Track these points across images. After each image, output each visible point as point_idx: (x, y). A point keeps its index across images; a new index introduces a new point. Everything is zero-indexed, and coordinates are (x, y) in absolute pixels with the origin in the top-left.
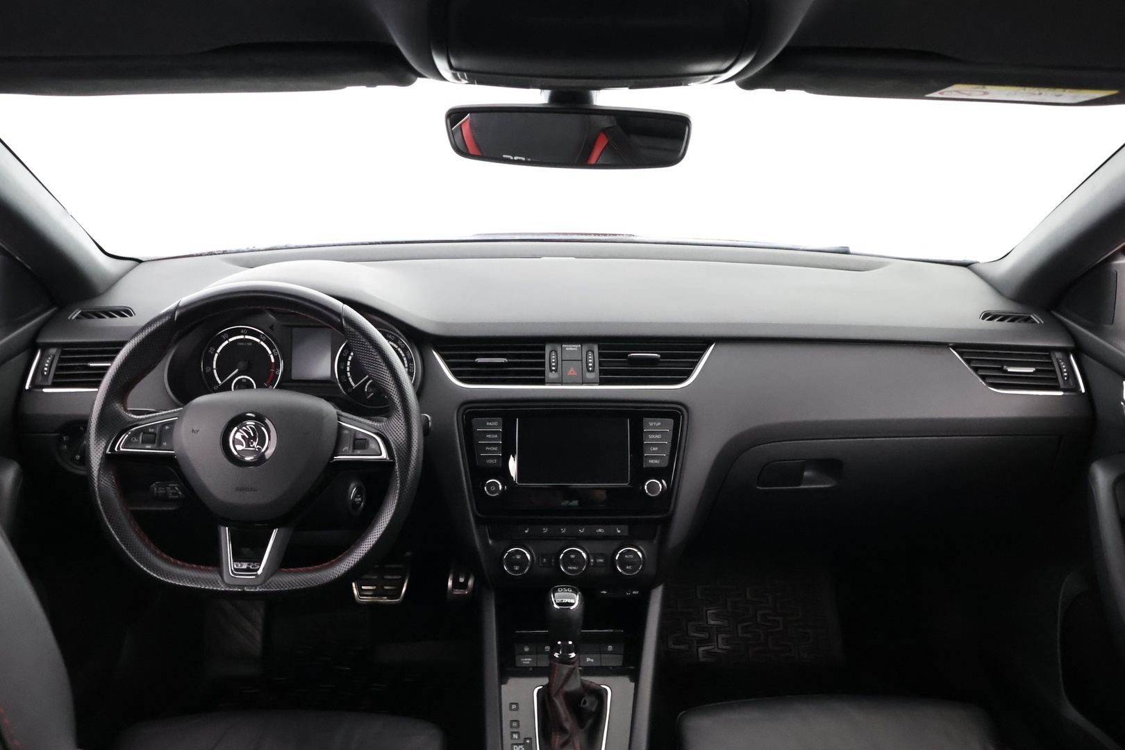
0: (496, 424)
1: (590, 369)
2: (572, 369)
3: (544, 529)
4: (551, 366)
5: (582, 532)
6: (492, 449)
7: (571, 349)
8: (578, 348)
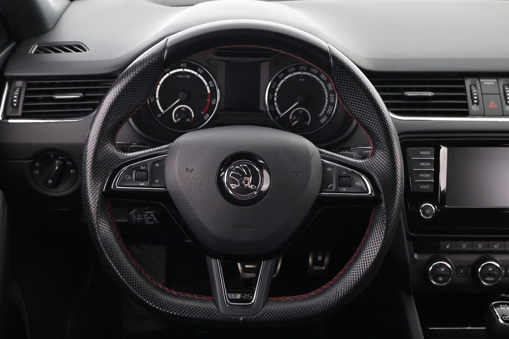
1: (508, 102)
3: (463, 245)
4: (473, 99)
5: (497, 247)
6: (425, 175)
7: (488, 83)
8: (495, 82)
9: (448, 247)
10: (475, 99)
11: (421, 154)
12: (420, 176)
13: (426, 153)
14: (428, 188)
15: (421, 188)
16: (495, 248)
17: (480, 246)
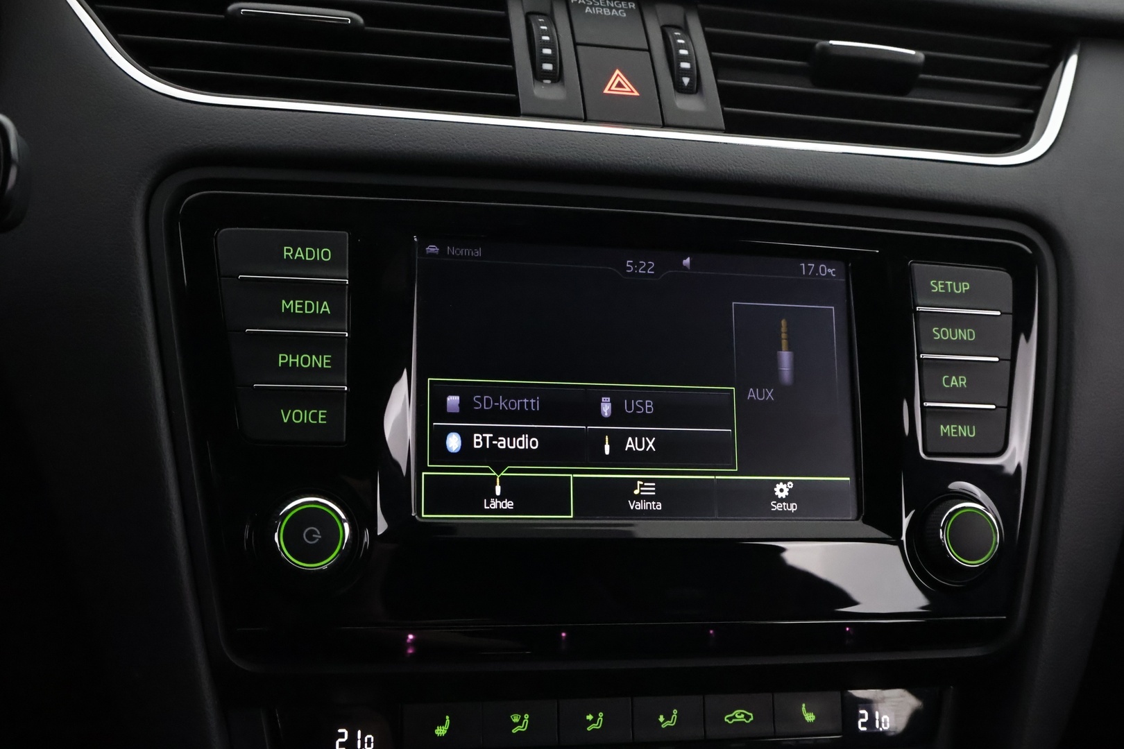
0: (323, 254)
1: (686, 80)
2: (618, 76)
3: (516, 719)
4: (535, 59)
5: (669, 723)
6: (305, 361)
7: (601, 12)
8: (627, 11)
9: (441, 731)
10: (547, 59)
11: (287, 256)
12: (280, 361)
13: (310, 255)
14: (320, 422)
15: (285, 421)
16: (663, 726)
17: (594, 721)
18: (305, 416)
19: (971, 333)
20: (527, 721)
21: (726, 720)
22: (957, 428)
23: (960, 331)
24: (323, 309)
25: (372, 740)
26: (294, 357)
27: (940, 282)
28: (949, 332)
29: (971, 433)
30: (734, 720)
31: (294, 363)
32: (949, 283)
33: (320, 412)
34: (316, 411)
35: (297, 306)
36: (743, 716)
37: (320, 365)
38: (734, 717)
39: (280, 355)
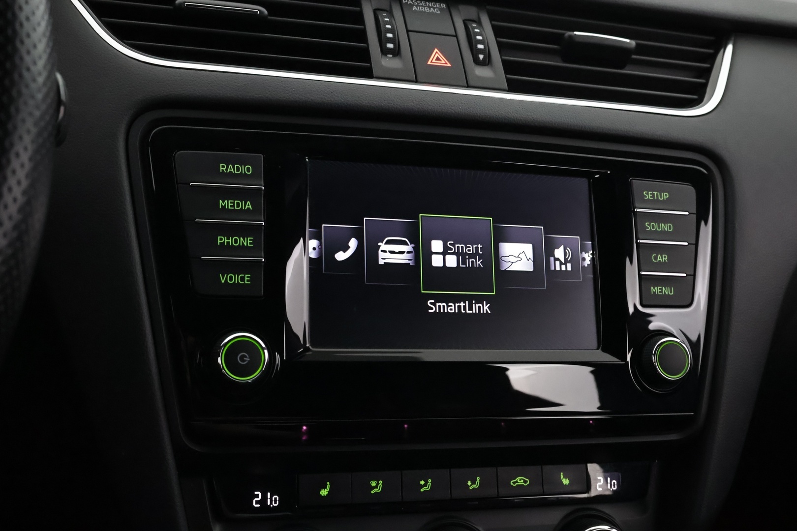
1: (481, 57)
2: (436, 53)
3: (374, 484)
5: (474, 486)
6: (236, 241)
7: (423, 9)
8: (441, 9)
9: (324, 492)
10: (390, 40)
11: (223, 170)
12: (219, 241)
13: (238, 170)
14: (246, 282)
15: (223, 282)
16: (471, 488)
17: (425, 485)
18: (236, 279)
19: (670, 226)
20: (381, 485)
21: (511, 484)
22: (662, 289)
23: (663, 224)
24: (247, 207)
25: (278, 499)
26: (228, 239)
27: (649, 193)
28: (656, 226)
29: (671, 292)
30: (516, 484)
31: (228, 243)
32: (655, 193)
33: (246, 276)
34: (243, 275)
35: (230, 204)
36: (522, 481)
37: (245, 244)
38: (517, 482)
39: (219, 237)
